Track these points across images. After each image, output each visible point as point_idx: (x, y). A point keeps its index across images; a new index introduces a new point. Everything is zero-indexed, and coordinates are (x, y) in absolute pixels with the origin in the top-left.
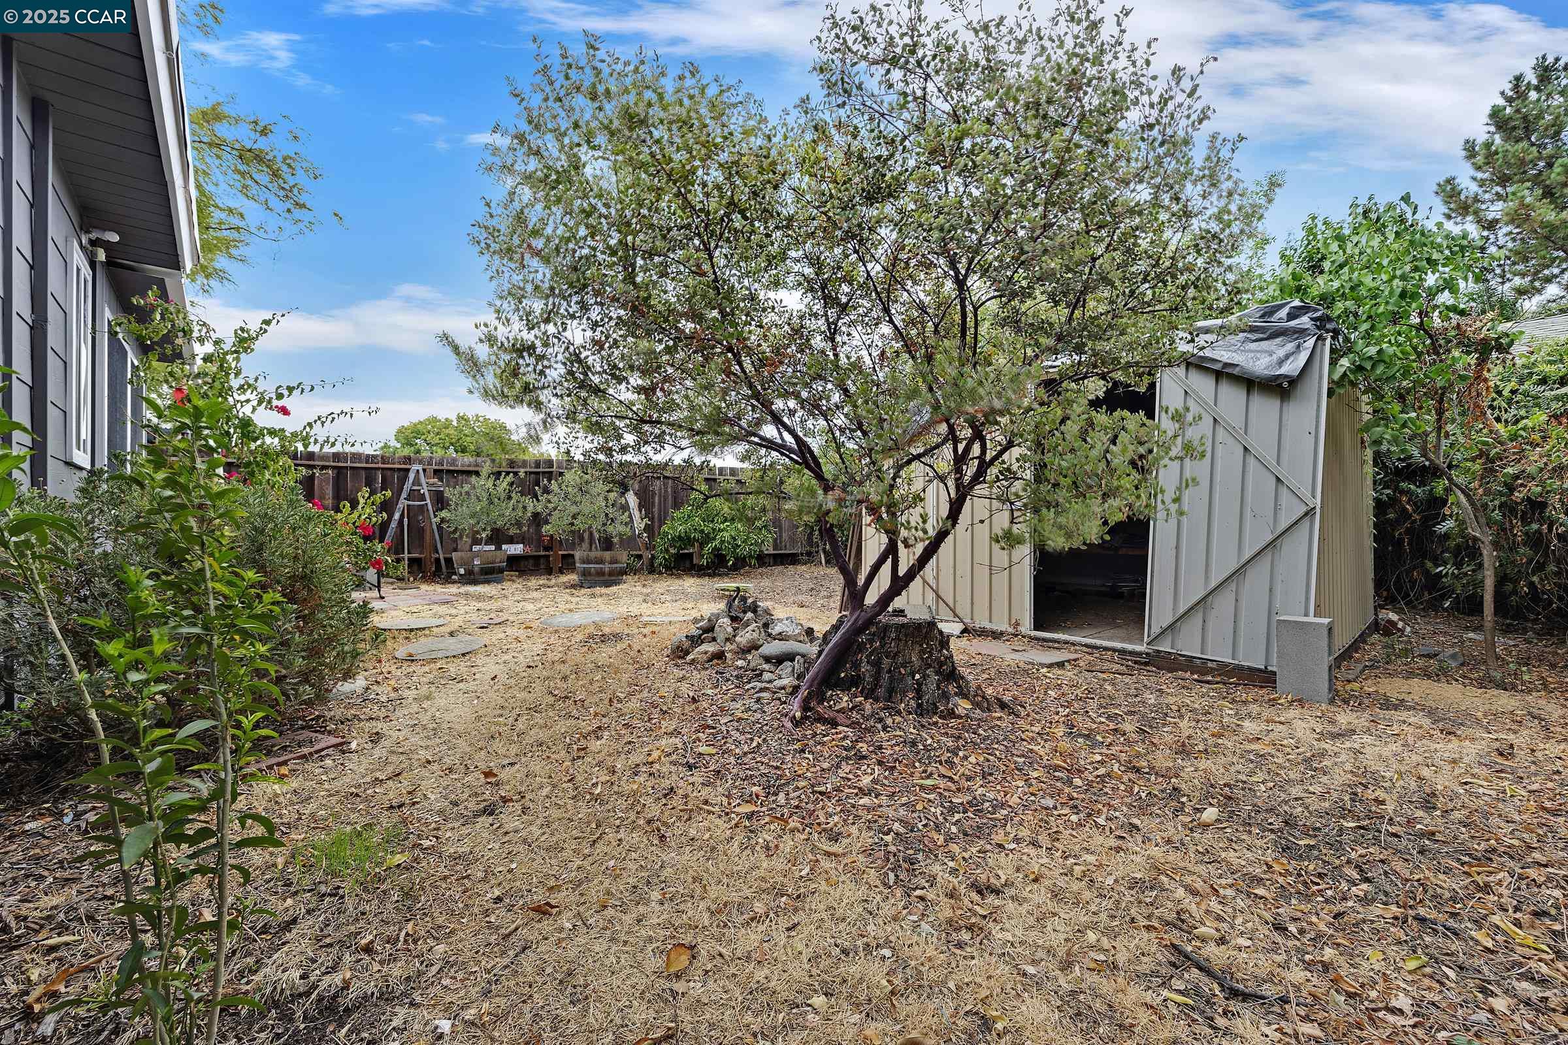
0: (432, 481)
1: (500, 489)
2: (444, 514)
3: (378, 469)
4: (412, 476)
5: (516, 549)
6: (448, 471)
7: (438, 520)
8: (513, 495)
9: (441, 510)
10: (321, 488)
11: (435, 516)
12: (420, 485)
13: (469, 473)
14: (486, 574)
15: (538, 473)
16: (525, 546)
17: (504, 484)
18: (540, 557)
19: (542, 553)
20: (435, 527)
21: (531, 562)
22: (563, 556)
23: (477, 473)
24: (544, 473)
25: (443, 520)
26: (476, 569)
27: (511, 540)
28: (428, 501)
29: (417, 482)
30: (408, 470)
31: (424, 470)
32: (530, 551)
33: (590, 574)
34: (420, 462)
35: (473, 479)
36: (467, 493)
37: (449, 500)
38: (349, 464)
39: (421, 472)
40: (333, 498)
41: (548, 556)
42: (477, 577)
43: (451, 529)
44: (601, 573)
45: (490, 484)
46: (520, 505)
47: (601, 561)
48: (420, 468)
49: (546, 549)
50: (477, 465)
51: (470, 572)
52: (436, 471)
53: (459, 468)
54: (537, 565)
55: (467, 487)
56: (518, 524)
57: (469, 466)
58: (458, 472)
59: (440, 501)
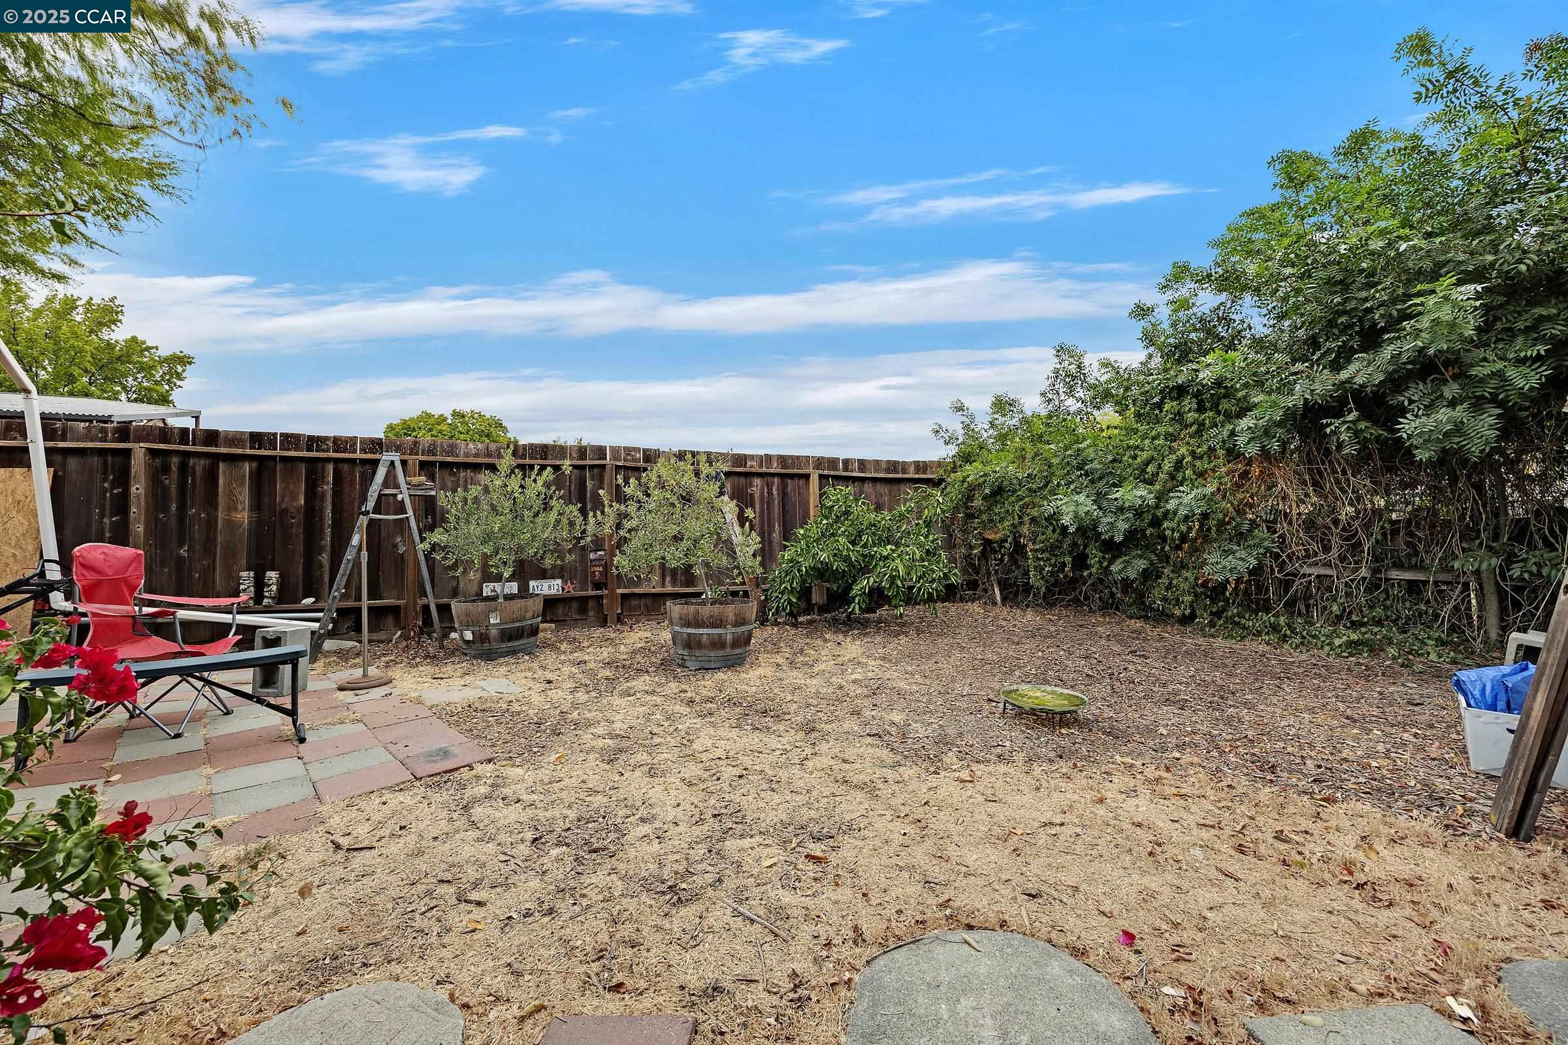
0: (416, 480)
1: (531, 492)
2: (438, 536)
3: (328, 460)
4: (381, 472)
5: (551, 587)
6: (445, 465)
7: (426, 546)
8: (553, 502)
9: (431, 528)
10: (230, 493)
11: (423, 540)
12: (397, 486)
13: (477, 467)
14: (510, 639)
15: (582, 468)
16: (565, 582)
17: (537, 485)
18: (587, 598)
19: (591, 592)
20: (422, 558)
21: (574, 605)
22: (624, 596)
23: (493, 468)
24: (592, 467)
25: (434, 547)
26: (494, 632)
27: (543, 575)
28: (410, 513)
29: (391, 480)
30: (375, 463)
31: (404, 463)
32: (572, 590)
33: (700, 645)
34: (398, 449)
35: (485, 477)
36: (476, 500)
37: (445, 512)
38: (278, 452)
39: (398, 465)
40: (251, 510)
41: (601, 597)
42: (494, 645)
43: (448, 563)
44: (717, 644)
45: (514, 483)
46: (565, 521)
47: (719, 623)
48: (396, 457)
49: (598, 586)
50: (489, 455)
51: (482, 638)
52: (423, 464)
53: (461, 459)
54: (583, 610)
55: (475, 491)
56: (558, 551)
57: (476, 455)
58: (459, 465)
59: (431, 513)
